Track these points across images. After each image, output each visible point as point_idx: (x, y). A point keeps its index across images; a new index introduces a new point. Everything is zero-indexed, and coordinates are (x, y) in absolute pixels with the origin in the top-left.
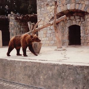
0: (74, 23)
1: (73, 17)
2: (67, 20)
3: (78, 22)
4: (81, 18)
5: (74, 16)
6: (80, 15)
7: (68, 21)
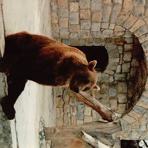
0: (113, 61)
1: (129, 59)
2: (123, 46)
3: (114, 68)
4: (122, 75)
5: (131, 62)
6: (129, 72)
7: (120, 48)
